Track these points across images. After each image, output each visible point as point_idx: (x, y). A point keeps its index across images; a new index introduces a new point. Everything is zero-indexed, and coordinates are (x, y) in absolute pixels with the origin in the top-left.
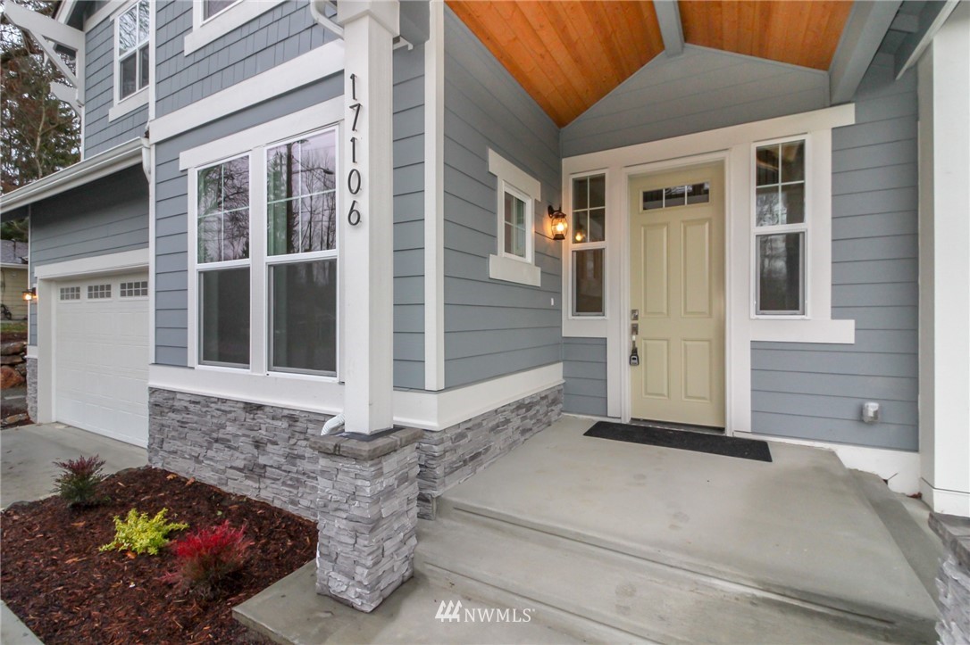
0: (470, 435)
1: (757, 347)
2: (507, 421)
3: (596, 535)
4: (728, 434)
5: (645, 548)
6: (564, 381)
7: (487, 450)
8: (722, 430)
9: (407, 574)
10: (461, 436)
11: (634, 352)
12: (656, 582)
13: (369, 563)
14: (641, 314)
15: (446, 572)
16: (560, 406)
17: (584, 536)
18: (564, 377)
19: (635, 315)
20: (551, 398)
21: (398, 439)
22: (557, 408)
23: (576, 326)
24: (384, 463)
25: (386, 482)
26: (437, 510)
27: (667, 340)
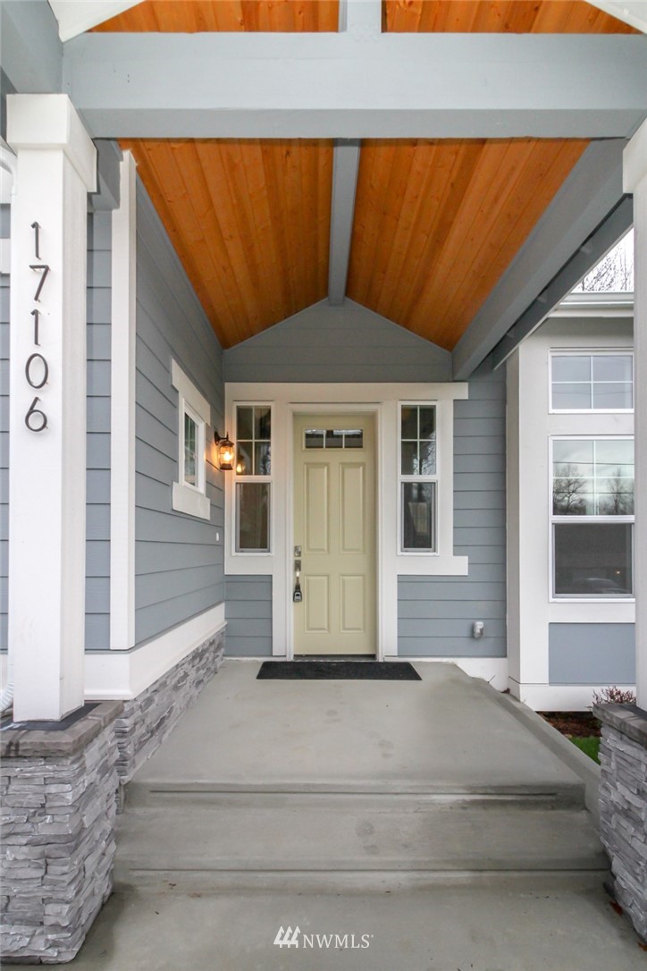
0: (156, 698)
1: (403, 580)
2: (186, 675)
3: (326, 782)
4: (380, 659)
5: (373, 783)
6: (226, 623)
7: (170, 712)
8: (373, 656)
9: (108, 892)
10: (149, 701)
11: (297, 588)
12: (385, 813)
13: (70, 895)
14: (304, 551)
15: (162, 873)
16: (223, 650)
17: (314, 786)
18: (226, 618)
19: (297, 551)
20: (217, 643)
21: (101, 719)
22: (220, 653)
23: (240, 563)
24: (86, 755)
25: (87, 779)
26: (125, 799)
27: (328, 576)
